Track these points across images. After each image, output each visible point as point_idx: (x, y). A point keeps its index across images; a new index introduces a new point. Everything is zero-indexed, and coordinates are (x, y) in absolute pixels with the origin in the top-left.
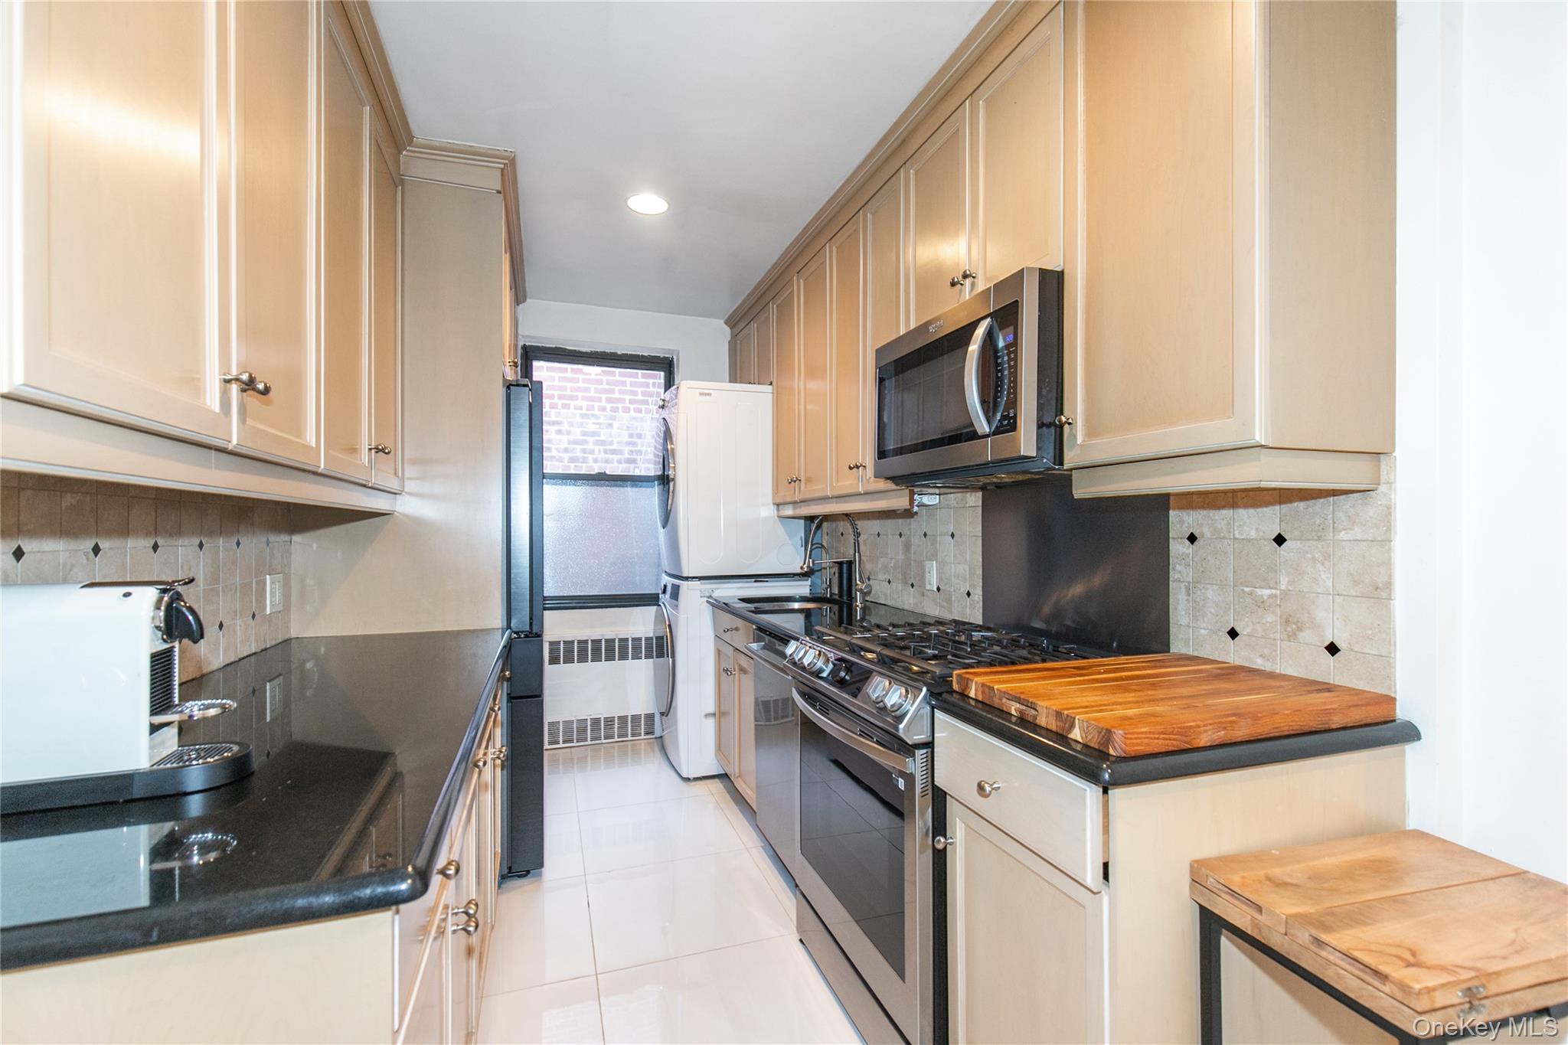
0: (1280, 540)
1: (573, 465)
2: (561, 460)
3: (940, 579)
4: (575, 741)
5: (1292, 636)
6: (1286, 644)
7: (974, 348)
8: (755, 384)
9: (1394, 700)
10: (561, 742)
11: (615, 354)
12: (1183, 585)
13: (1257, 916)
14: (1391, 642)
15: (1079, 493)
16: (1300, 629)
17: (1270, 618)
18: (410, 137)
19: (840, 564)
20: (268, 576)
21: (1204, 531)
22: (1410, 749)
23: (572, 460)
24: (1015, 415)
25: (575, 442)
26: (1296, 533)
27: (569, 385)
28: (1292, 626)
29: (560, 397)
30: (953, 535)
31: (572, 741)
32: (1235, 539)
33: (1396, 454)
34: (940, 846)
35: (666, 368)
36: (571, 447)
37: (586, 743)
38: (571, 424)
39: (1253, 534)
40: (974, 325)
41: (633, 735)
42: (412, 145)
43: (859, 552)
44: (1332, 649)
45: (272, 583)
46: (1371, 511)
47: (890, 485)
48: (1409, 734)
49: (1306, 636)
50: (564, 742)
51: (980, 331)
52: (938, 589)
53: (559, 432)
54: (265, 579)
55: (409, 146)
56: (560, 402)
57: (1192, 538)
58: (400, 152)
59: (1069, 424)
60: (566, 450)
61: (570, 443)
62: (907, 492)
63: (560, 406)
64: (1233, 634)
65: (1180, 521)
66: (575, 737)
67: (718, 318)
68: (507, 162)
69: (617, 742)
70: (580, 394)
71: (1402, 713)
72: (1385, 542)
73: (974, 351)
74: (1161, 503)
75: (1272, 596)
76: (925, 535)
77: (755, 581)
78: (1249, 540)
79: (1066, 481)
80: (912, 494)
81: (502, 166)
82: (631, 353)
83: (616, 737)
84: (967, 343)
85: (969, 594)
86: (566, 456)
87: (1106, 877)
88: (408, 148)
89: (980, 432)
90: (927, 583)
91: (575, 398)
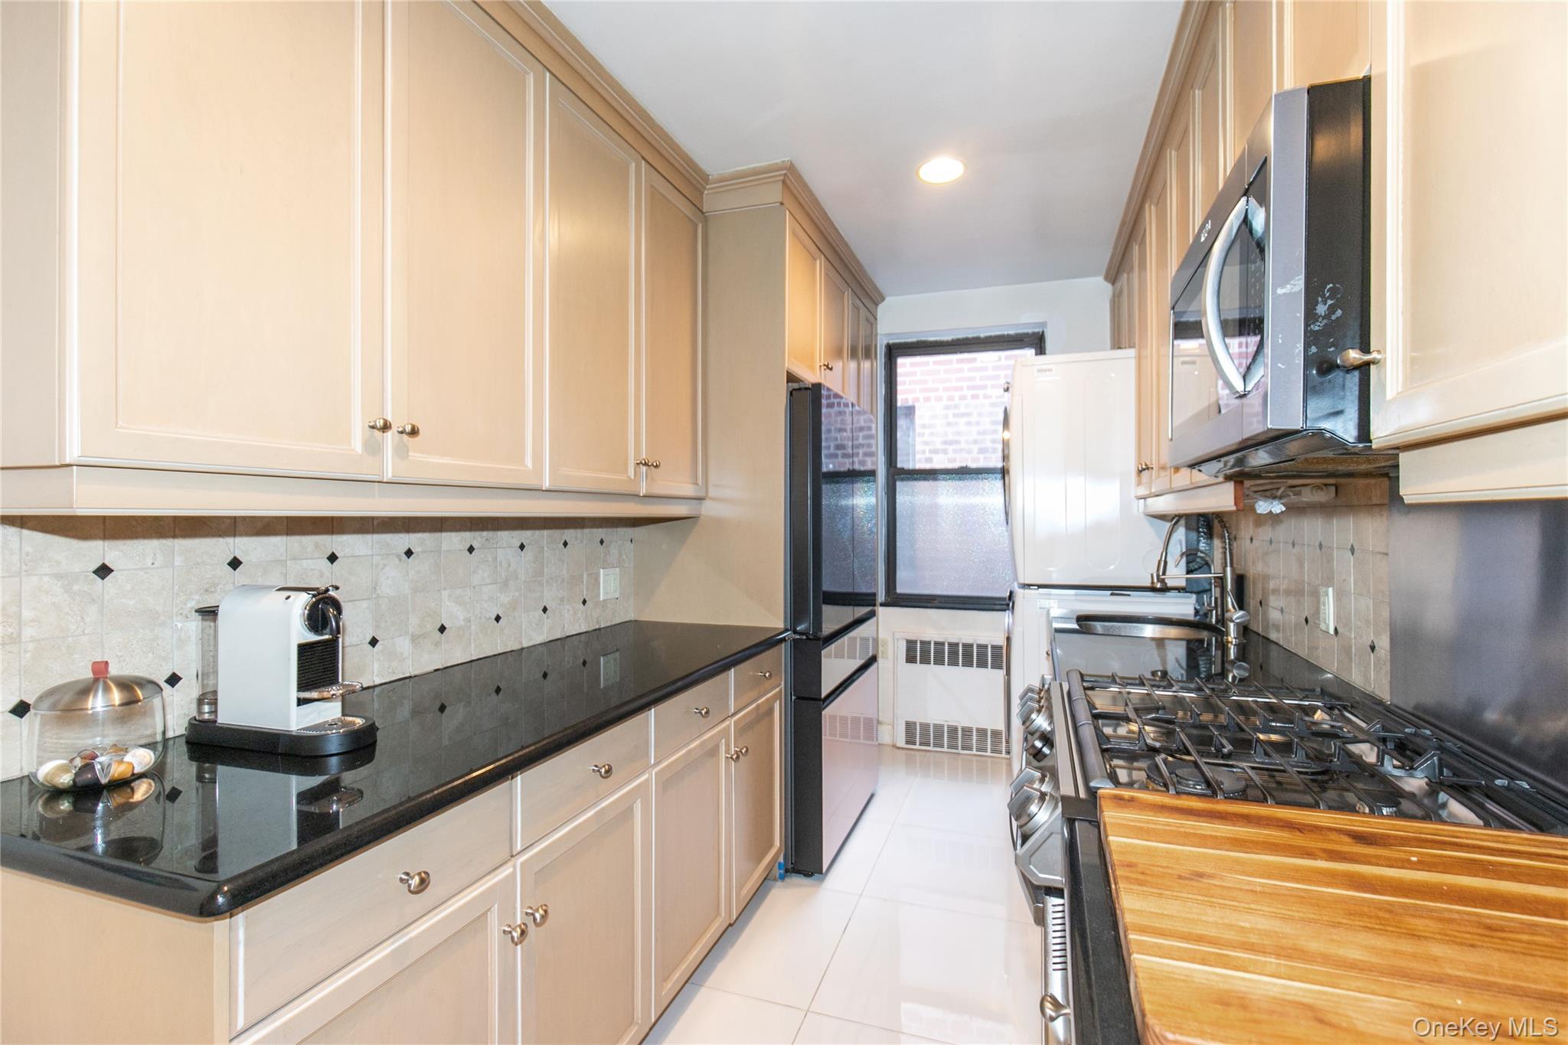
1: (981, 456)
2: (969, 452)
3: (1338, 617)
4: (932, 745)
8: (1125, 348)
10: (918, 743)
11: (978, 338)
15: (1409, 494)
18: (705, 178)
20: (602, 570)
23: (981, 451)
25: (984, 433)
27: (978, 375)
29: (969, 388)
30: (1352, 550)
31: (928, 744)
35: (1037, 344)
36: (980, 437)
37: (942, 750)
38: (980, 414)
41: (993, 751)
42: (709, 182)
43: (1232, 566)
45: (606, 575)
50: (921, 744)
52: (1336, 632)
53: (969, 424)
54: (600, 572)
55: (707, 184)
56: (969, 393)
58: (702, 193)
59: (1374, 361)
60: (975, 442)
61: (979, 433)
63: (969, 397)
66: (932, 741)
67: (1095, 275)
68: (785, 172)
69: (975, 755)
70: (989, 383)
76: (1320, 546)
77: (1112, 594)
81: (782, 178)
82: (988, 334)
83: (974, 749)
85: (1373, 648)
86: (975, 448)
88: (707, 187)
90: (1323, 620)
91: (984, 387)
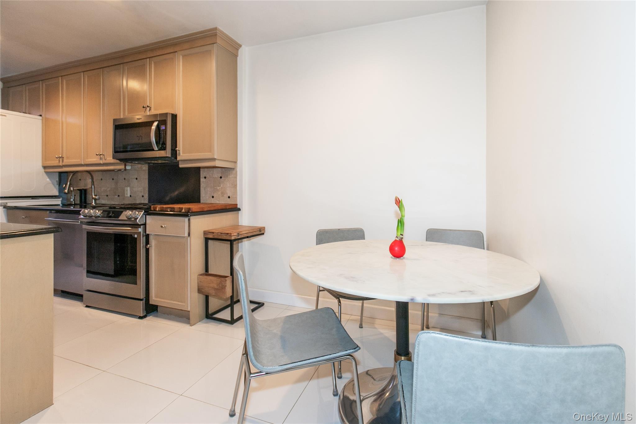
0: (221, 177)
3: (131, 192)
5: (223, 196)
6: (222, 198)
7: (154, 127)
9: (237, 204)
12: (203, 188)
13: (213, 234)
14: (237, 195)
15: (181, 166)
16: (224, 194)
17: (219, 193)
19: (80, 190)
21: (207, 176)
22: (239, 212)
24: (165, 146)
26: (224, 176)
28: (223, 194)
30: (136, 179)
32: (213, 178)
33: (238, 162)
34: (147, 247)
39: (216, 177)
40: (153, 122)
44: (229, 197)
46: (234, 172)
47: (118, 161)
48: (239, 210)
49: (225, 196)
51: (156, 124)
52: (131, 196)
57: (205, 178)
59: (179, 150)
62: (124, 164)
64: (213, 197)
65: (203, 173)
71: (238, 207)
72: (236, 177)
73: (153, 129)
74: (199, 169)
75: (220, 189)
76: (125, 179)
78: (216, 178)
79: (178, 163)
80: (125, 165)
84: (152, 126)
85: (143, 196)
87: (189, 236)
89: (155, 150)
90: (126, 194)
